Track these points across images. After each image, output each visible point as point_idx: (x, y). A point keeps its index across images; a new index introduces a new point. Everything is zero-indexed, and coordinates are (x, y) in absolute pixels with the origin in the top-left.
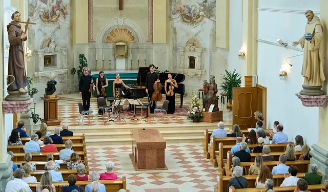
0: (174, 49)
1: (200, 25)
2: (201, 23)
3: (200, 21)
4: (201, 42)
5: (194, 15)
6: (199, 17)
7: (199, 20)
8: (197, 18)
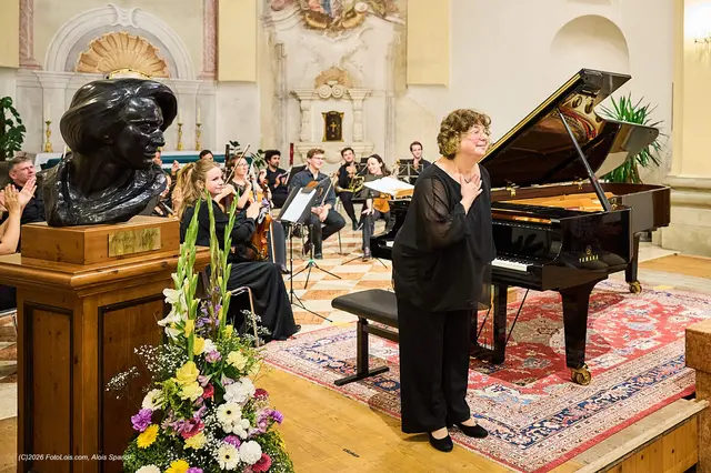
0: (276, 95)
1: (358, 35)
2: (359, 31)
3: (358, 25)
4: (360, 75)
5: (339, 12)
6: (354, 16)
7: (353, 22)
8: (348, 19)
